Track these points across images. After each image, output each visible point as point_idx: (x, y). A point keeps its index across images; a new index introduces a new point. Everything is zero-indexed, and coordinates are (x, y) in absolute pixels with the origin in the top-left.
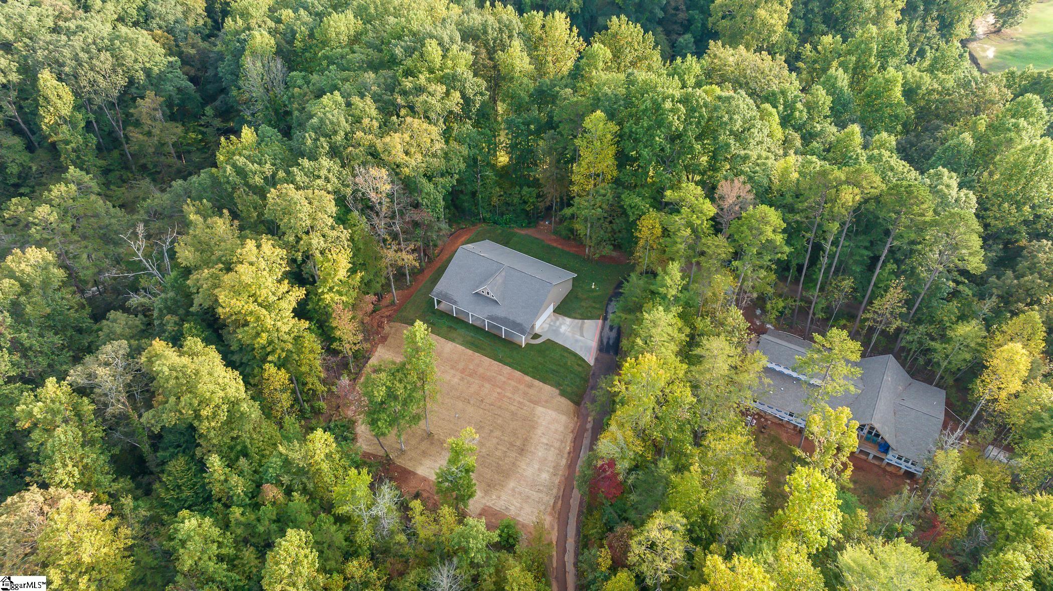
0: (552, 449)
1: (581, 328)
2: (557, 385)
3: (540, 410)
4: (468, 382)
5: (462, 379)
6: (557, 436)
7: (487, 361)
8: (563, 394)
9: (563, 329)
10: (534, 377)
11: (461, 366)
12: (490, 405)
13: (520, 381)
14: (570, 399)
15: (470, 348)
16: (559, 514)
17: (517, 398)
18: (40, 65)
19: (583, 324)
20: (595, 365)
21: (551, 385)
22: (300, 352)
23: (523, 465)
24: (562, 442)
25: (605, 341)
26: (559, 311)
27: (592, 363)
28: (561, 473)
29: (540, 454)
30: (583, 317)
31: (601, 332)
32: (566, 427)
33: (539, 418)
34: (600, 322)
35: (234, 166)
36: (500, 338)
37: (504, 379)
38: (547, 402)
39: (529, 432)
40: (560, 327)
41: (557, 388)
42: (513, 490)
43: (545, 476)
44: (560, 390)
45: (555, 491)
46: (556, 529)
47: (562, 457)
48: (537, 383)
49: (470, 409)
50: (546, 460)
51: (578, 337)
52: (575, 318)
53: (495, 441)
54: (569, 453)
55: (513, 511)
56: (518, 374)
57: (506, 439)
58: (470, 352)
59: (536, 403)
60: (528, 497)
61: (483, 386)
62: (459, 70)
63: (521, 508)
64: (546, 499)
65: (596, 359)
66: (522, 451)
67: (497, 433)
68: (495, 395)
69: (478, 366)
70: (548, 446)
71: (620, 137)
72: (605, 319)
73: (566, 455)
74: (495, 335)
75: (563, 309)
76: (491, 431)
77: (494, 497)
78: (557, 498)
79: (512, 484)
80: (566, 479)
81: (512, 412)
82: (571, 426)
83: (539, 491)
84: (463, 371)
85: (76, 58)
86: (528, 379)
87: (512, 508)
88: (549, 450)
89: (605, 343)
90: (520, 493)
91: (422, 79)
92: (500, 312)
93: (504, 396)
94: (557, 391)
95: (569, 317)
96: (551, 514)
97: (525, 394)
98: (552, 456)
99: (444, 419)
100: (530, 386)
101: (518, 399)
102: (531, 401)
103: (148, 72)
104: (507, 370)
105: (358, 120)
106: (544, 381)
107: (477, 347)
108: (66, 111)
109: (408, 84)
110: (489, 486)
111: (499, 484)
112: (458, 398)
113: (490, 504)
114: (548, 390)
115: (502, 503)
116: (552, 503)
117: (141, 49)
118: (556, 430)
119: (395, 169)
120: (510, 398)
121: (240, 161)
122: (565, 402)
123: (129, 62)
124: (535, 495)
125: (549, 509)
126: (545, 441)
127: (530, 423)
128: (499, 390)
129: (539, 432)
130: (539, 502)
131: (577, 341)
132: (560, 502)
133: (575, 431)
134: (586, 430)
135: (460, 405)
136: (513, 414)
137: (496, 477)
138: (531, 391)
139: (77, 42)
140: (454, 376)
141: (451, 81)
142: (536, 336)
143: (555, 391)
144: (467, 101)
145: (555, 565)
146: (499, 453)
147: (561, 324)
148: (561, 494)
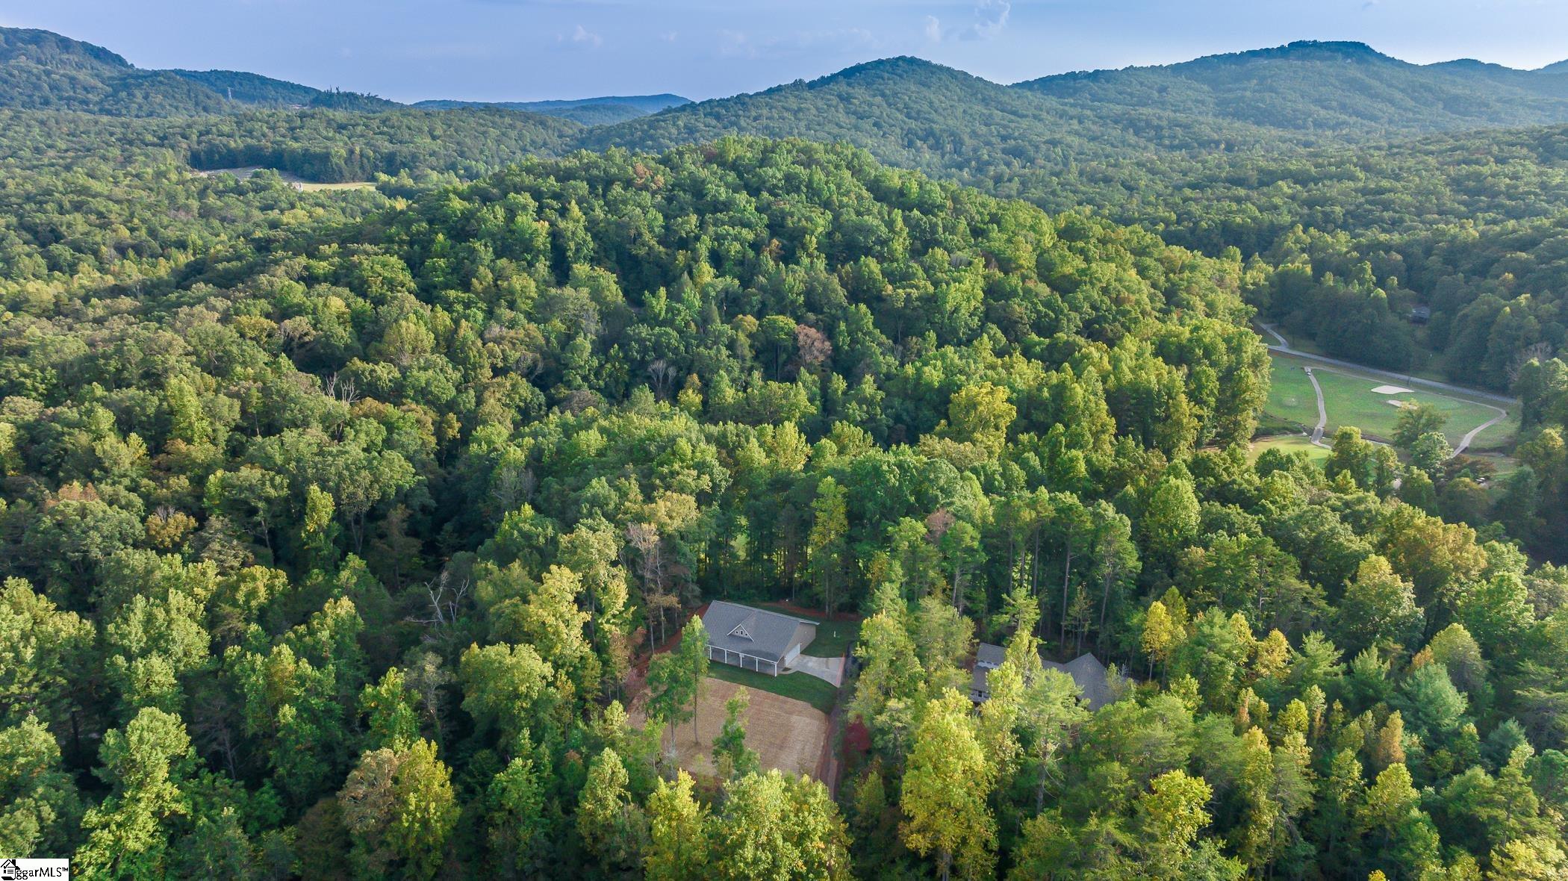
0: (808, 745)
1: (826, 663)
2: (809, 701)
3: (795, 718)
6: (812, 735)
8: (814, 706)
9: (811, 664)
11: (720, 692)
13: (775, 700)
14: (821, 710)
15: (727, 680)
17: (774, 710)
18: (308, 482)
19: (827, 660)
20: (841, 687)
21: (804, 701)
22: (584, 668)
23: (784, 755)
25: (849, 671)
26: (805, 652)
27: (838, 686)
29: (798, 747)
30: (828, 656)
31: (844, 666)
32: (819, 729)
33: (794, 723)
34: (843, 659)
35: (520, 531)
36: (754, 672)
37: (760, 699)
38: (800, 712)
39: (786, 733)
40: (807, 662)
41: (810, 703)
44: (812, 704)
47: (817, 749)
48: (790, 700)
50: (803, 751)
51: (824, 669)
52: (820, 657)
53: (756, 740)
54: (823, 747)
56: (773, 695)
57: (767, 738)
58: (728, 682)
59: (791, 713)
62: (708, 459)
65: (842, 684)
66: (781, 746)
67: (758, 735)
68: (754, 710)
70: (805, 742)
71: (848, 498)
72: (848, 657)
74: (749, 671)
75: (807, 651)
76: (753, 736)
81: (770, 720)
84: (723, 696)
85: (340, 475)
86: (782, 698)
88: (805, 745)
89: (846, 672)
91: (676, 466)
92: (752, 647)
93: (762, 710)
94: (810, 705)
95: (815, 656)
97: (781, 708)
98: (808, 748)
100: (785, 702)
102: (787, 712)
103: (399, 488)
104: (763, 692)
105: (626, 495)
106: (797, 698)
107: (733, 679)
108: (325, 521)
109: (665, 470)
114: (801, 704)
117: (397, 468)
118: (811, 730)
119: (661, 526)
120: (767, 712)
121: (526, 527)
122: (817, 712)
123: (384, 479)
126: (801, 738)
127: (787, 727)
128: (757, 707)
129: (796, 732)
131: (823, 672)
133: (828, 732)
136: (771, 722)
138: (786, 706)
139: (341, 461)
140: (714, 701)
141: (701, 467)
142: (786, 669)
143: (808, 705)
144: (715, 486)
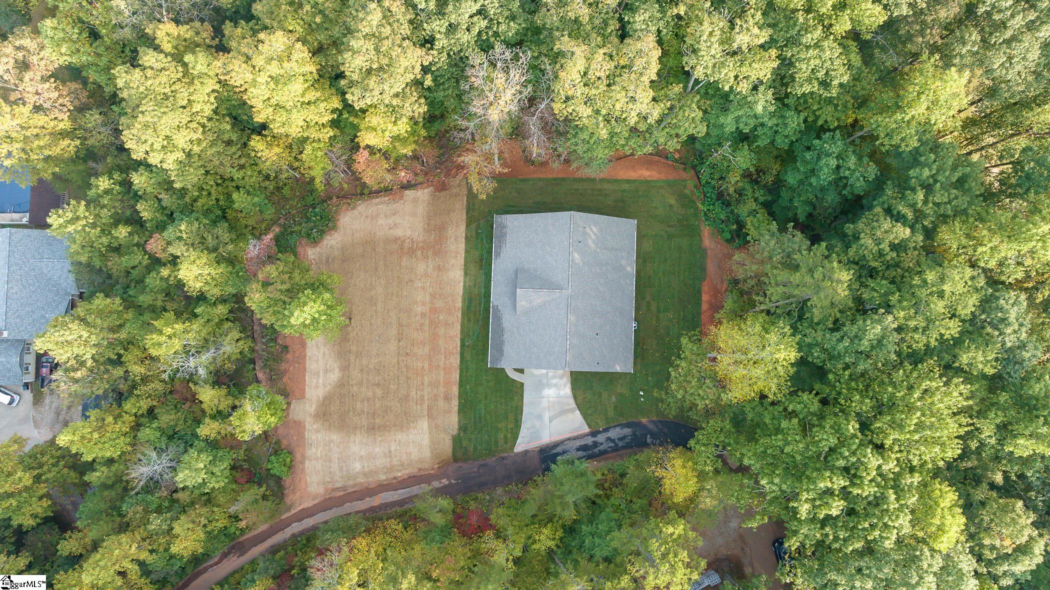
0: (388, 460)
1: (563, 412)
2: (463, 428)
3: (424, 424)
4: (422, 325)
5: (423, 315)
6: (404, 457)
7: (456, 331)
8: (456, 439)
9: (550, 393)
10: (460, 396)
11: (439, 304)
12: (406, 366)
13: (448, 384)
14: (454, 449)
15: (463, 301)
16: (330, 498)
17: (426, 392)
19: (571, 411)
20: (517, 454)
21: (459, 422)
23: (358, 438)
24: (402, 465)
25: (559, 449)
27: (519, 448)
28: (371, 479)
29: (377, 450)
30: (582, 406)
31: (569, 439)
32: (421, 461)
33: (415, 428)
34: (586, 430)
37: (442, 363)
38: (437, 426)
39: (395, 425)
40: (549, 386)
41: (460, 429)
42: (331, 441)
43: (357, 466)
44: (459, 434)
45: (351, 483)
46: (315, 502)
47: (386, 473)
48: (455, 403)
49: (393, 346)
50: (374, 459)
51: (546, 416)
52: (575, 397)
53: (370, 394)
54: (395, 478)
55: (311, 452)
56: (456, 376)
57: (377, 405)
58: (459, 304)
59: (430, 416)
60: (330, 461)
61: (424, 345)
63: (317, 459)
64: (337, 478)
65: (526, 452)
66: (372, 429)
67: (379, 392)
68: (420, 365)
69: (446, 324)
70: (389, 454)
72: (594, 434)
73: (391, 476)
76: (378, 385)
77: (315, 427)
78: (344, 488)
79: (335, 437)
80: (367, 489)
81: (408, 395)
82: (427, 466)
83: (341, 470)
84: (433, 310)
86: (455, 390)
87: (314, 450)
88: (385, 457)
89: (555, 451)
90: (330, 451)
92: (507, 318)
93: (423, 376)
94: (455, 432)
95: (573, 389)
96: (326, 490)
97: (435, 398)
98: (381, 462)
99: (371, 324)
100: (447, 398)
101: (426, 394)
102: (430, 409)
104: (456, 361)
106: (462, 410)
107: (469, 307)
110: (324, 415)
111: (330, 425)
112: (400, 325)
113: (308, 426)
114: (453, 420)
115: (314, 437)
116: (338, 485)
118: (410, 454)
120: (423, 384)
122: (446, 446)
124: (335, 467)
125: (330, 486)
126: (393, 448)
127: (404, 421)
128: (426, 366)
129: (400, 436)
130: (330, 473)
131: (540, 417)
132: (341, 493)
133: (422, 473)
134: (429, 484)
135: (393, 332)
136: (407, 398)
137: (335, 417)
138: (441, 403)
140: (423, 304)
142: (517, 369)
143: (454, 429)
145: (282, 517)
146: (359, 405)
147: (555, 385)
148: (350, 490)
